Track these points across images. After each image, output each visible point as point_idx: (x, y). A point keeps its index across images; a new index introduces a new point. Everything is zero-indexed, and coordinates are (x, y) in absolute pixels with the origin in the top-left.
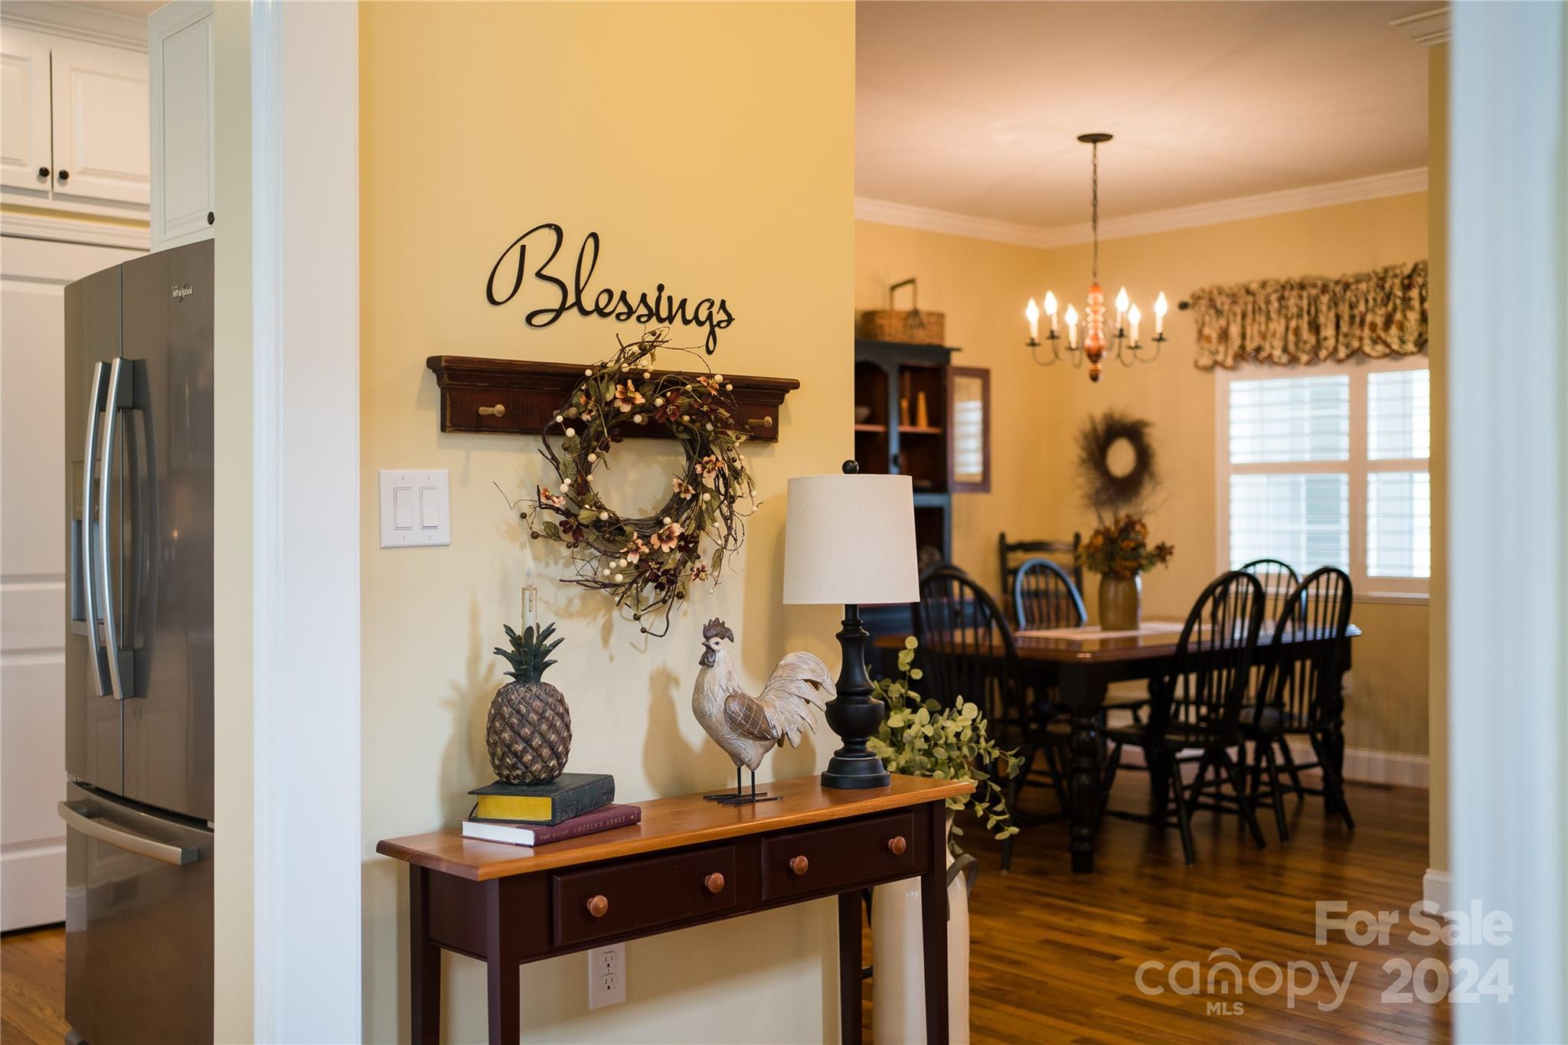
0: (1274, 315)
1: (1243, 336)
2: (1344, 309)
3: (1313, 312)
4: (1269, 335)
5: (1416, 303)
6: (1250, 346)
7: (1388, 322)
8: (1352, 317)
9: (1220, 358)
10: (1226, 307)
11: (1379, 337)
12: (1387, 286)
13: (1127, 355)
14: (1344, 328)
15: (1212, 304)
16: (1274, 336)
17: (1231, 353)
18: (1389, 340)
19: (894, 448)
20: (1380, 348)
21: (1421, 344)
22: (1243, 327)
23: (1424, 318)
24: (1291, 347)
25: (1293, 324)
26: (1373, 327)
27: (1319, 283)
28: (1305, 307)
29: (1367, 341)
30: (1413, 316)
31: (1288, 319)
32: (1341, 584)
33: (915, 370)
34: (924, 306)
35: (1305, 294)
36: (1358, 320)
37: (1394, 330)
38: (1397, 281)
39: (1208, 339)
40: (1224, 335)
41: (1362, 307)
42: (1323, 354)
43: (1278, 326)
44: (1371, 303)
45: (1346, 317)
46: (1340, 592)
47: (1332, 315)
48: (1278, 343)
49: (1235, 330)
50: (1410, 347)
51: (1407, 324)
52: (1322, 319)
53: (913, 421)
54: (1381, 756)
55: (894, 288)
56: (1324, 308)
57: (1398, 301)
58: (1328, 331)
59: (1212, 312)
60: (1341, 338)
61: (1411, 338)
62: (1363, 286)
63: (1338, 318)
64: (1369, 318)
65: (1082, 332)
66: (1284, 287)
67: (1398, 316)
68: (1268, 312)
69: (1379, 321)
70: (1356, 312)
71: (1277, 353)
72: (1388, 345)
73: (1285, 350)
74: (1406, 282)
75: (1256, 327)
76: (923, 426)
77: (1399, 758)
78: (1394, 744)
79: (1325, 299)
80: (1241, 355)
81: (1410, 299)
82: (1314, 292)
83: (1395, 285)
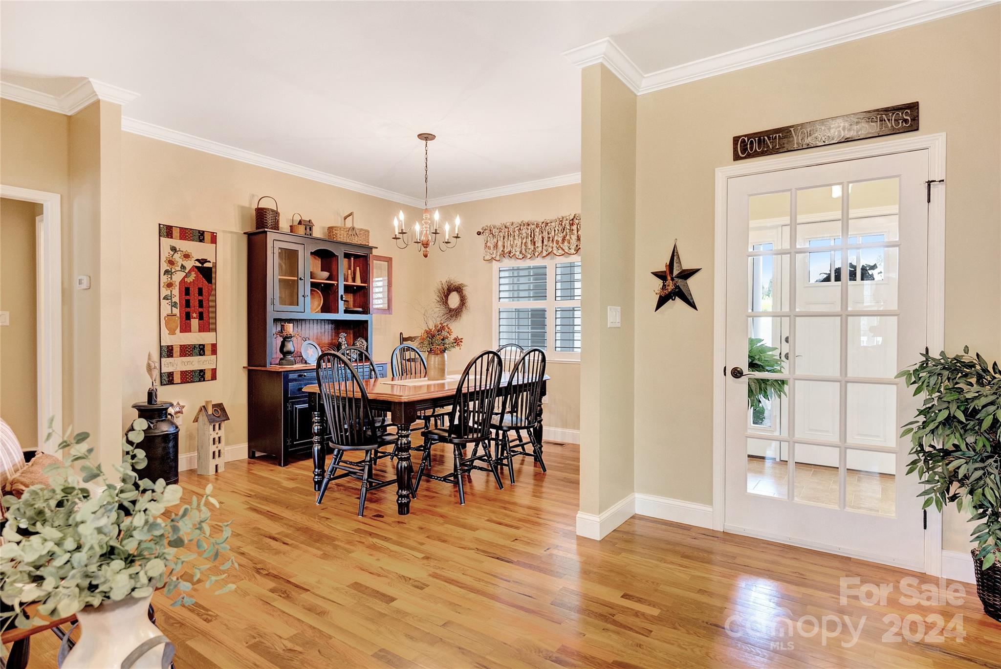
0: (516, 237)
1: (504, 247)
2: (545, 234)
3: (533, 236)
4: (514, 246)
5: (575, 232)
6: (506, 250)
7: (564, 240)
8: (549, 238)
9: (494, 256)
10: (497, 233)
11: (560, 246)
12: (563, 224)
13: (444, 246)
14: (545, 243)
15: (491, 232)
16: (516, 246)
17: (498, 254)
18: (564, 248)
19: (341, 291)
20: (561, 251)
21: (577, 250)
22: (504, 243)
23: (579, 239)
24: (523, 251)
25: (524, 241)
26: (557, 242)
27: (535, 223)
28: (530, 234)
29: (555, 248)
30: (574, 237)
31: (522, 239)
32: (540, 356)
33: (356, 257)
34: (358, 225)
35: (529, 228)
36: (551, 239)
37: (566, 243)
38: (568, 222)
39: (489, 248)
40: (496, 246)
41: (553, 233)
42: (536, 254)
43: (518, 242)
44: (557, 231)
45: (546, 238)
46: (540, 359)
47: (540, 236)
48: (518, 250)
49: (500, 244)
50: (573, 251)
51: (571, 241)
52: (536, 239)
53: (354, 280)
54: (560, 430)
55: (345, 218)
56: (537, 234)
57: (568, 231)
58: (539, 244)
59: (491, 235)
60: (544, 247)
61: (573, 247)
62: (553, 224)
63: (543, 238)
64: (556, 238)
65: (421, 233)
66: (522, 224)
67: (568, 237)
68: (514, 236)
69: (560, 239)
70: (550, 235)
71: (518, 253)
72: (563, 250)
73: (521, 252)
74: (571, 222)
75: (509, 242)
76: (358, 283)
77: (567, 431)
78: (565, 425)
79: (537, 230)
80: (503, 254)
81: (573, 230)
82: (533, 227)
83: (566, 223)
